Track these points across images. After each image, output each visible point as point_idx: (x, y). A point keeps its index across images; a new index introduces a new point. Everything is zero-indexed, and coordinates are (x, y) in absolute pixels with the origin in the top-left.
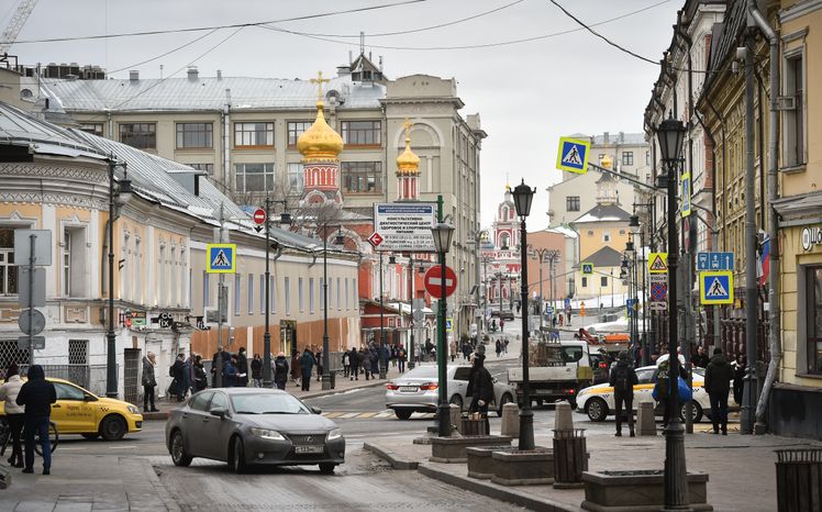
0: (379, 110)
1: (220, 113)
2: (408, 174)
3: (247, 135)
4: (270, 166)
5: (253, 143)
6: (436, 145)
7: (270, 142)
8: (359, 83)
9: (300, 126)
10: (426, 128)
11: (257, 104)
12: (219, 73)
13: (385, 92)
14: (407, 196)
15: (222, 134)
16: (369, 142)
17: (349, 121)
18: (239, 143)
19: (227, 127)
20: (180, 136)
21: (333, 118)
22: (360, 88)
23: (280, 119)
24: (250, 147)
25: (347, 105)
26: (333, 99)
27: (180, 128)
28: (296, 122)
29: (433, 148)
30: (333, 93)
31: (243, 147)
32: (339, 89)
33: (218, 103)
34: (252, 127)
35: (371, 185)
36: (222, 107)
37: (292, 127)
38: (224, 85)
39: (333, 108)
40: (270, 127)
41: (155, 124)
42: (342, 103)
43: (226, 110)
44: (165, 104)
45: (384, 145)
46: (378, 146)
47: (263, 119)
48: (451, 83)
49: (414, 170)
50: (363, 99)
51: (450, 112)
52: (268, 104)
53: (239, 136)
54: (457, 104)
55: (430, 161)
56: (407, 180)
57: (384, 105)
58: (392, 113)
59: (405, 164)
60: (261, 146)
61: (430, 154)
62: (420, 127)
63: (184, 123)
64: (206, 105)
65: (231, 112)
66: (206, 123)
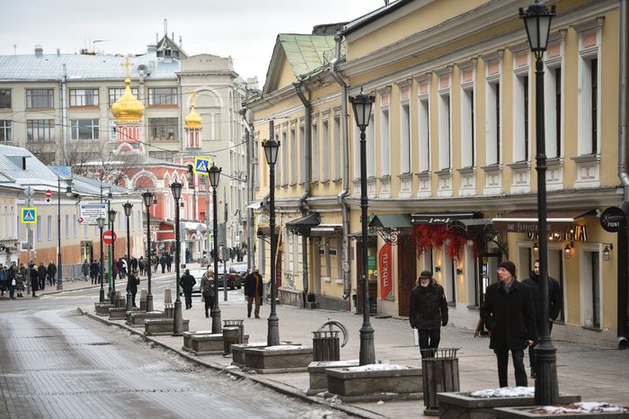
0: (176, 80)
1: (58, 81)
2: (193, 130)
3: (79, 99)
4: (96, 122)
5: (84, 104)
6: (217, 105)
7: (96, 103)
8: (162, 59)
9: (118, 92)
10: (210, 94)
11: (86, 76)
12: (58, 51)
13: (180, 67)
14: (192, 145)
15: (60, 98)
16: (169, 103)
17: (154, 88)
18: (73, 104)
19: (64, 92)
20: (29, 98)
21: (142, 86)
22: (163, 63)
23: (103, 87)
24: (82, 107)
25: (152, 77)
26: (142, 72)
27: (29, 93)
28: (115, 89)
29: (215, 108)
30: (142, 67)
31: (76, 107)
32: (147, 64)
33: (57, 74)
34: (83, 92)
35: (170, 134)
36: (60, 78)
37: (112, 92)
38: (62, 60)
39: (141, 79)
40: (96, 92)
41: (10, 90)
42: (148, 75)
43: (63, 80)
44: (17, 75)
45: (179, 106)
46: (176, 106)
47: (91, 87)
48: (228, 60)
49: (198, 126)
50: (165, 71)
51: (227, 81)
52: (94, 75)
53: (73, 99)
54: (233, 76)
55: (213, 118)
56: (192, 134)
57: (179, 77)
58: (185, 82)
59: (191, 122)
60: (89, 106)
61: (213, 112)
62: (205, 92)
63: (32, 90)
64: (48, 76)
65: (66, 82)
66: (48, 90)
